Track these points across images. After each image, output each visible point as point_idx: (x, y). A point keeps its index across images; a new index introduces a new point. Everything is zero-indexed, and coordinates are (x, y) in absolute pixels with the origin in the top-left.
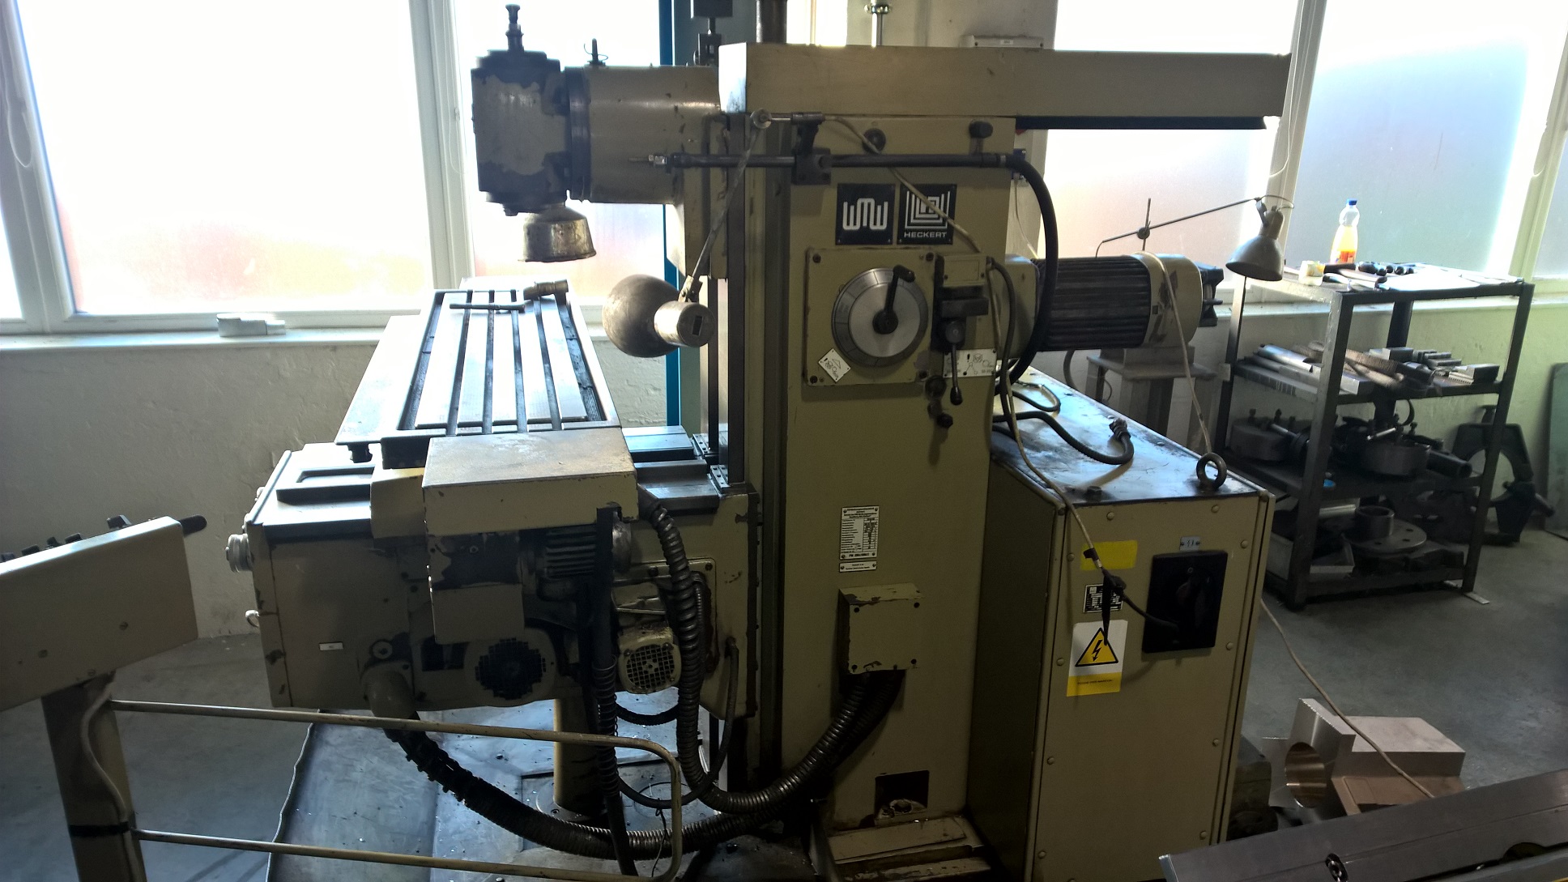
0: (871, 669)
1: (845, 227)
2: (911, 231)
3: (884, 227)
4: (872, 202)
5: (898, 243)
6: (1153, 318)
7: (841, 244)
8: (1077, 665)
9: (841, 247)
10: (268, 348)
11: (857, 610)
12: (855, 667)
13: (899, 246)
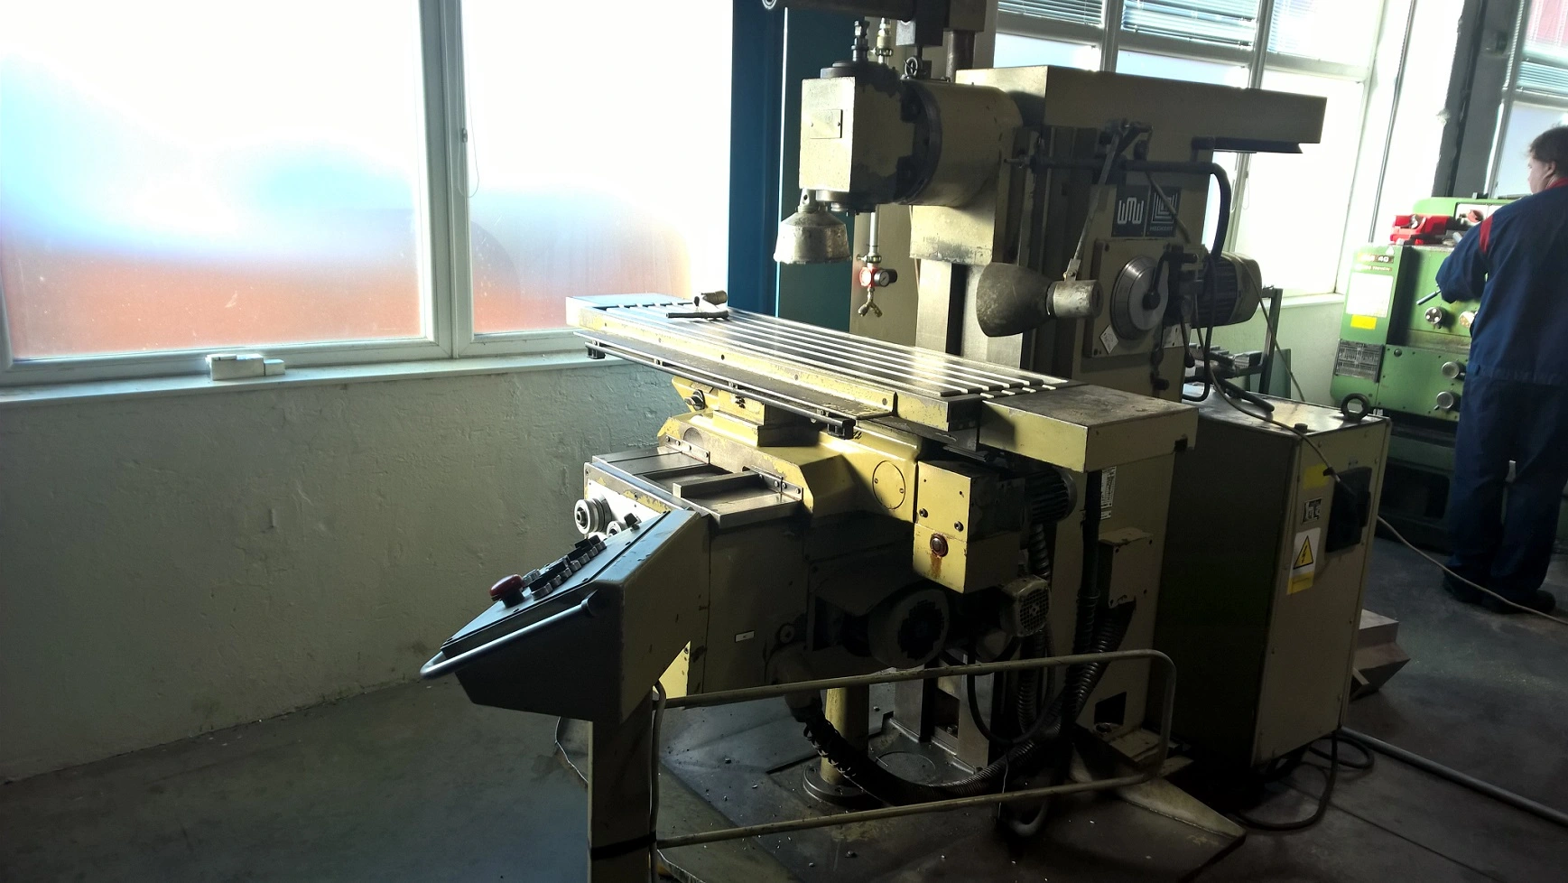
0: (1121, 602)
1: (1119, 222)
2: (1157, 225)
3: (1140, 222)
4: (1135, 200)
5: (1146, 236)
6: (1238, 300)
7: (1116, 236)
8: (1294, 568)
9: (1117, 238)
10: (272, 390)
11: (1117, 551)
12: (1112, 602)
13: (1147, 238)
